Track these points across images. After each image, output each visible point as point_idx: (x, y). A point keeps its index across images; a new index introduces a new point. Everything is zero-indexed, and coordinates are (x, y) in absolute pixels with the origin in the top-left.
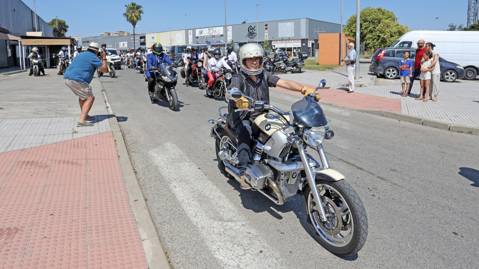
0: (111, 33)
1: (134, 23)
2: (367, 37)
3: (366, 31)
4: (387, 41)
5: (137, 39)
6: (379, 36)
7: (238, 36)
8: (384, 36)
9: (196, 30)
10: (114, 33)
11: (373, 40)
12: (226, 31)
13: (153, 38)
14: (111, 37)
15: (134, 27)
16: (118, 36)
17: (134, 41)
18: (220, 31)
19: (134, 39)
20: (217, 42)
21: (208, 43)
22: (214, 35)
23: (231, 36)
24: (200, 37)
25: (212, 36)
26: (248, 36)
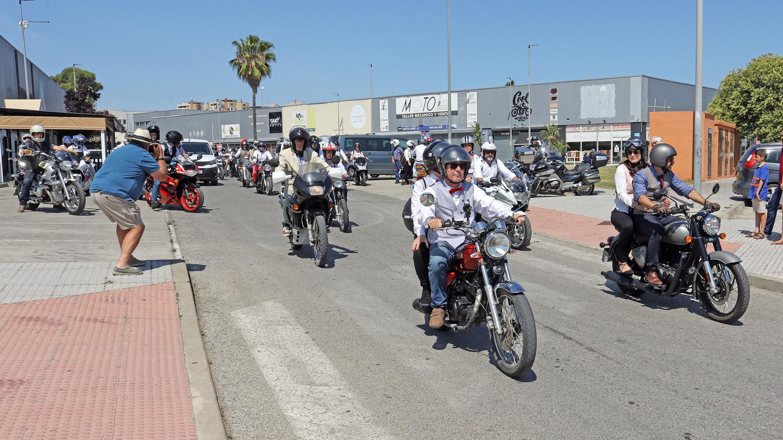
0: (203, 103)
1: (254, 83)
5: (262, 120)
7: (490, 114)
9: (397, 100)
10: (210, 104)
12: (463, 103)
13: (298, 116)
14: (202, 112)
15: (255, 90)
16: (218, 110)
17: (255, 122)
19: (255, 119)
20: (444, 127)
21: (424, 129)
22: (437, 112)
23: (475, 114)
24: (406, 115)
25: (433, 113)
26: (513, 116)
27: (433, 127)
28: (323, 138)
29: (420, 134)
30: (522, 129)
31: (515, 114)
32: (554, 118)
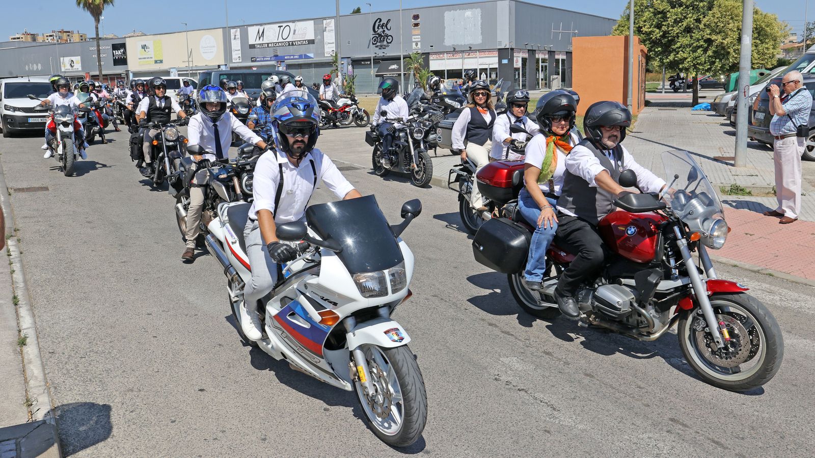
0: (38, 35)
1: (96, 12)
2: (678, 44)
3: (676, 30)
4: (729, 53)
5: (105, 51)
6: (709, 42)
7: (349, 43)
8: (724, 41)
9: (249, 28)
11: (694, 51)
12: (320, 31)
13: (144, 47)
14: (38, 44)
15: (98, 20)
16: (55, 42)
17: (99, 54)
18: (305, 30)
19: (99, 51)
20: (301, 57)
21: (279, 59)
22: (292, 42)
23: (333, 43)
24: (259, 44)
25: (289, 42)
26: (373, 44)
27: (289, 57)
28: (171, 70)
29: (275, 64)
30: (384, 57)
31: (376, 42)
32: (417, 45)
